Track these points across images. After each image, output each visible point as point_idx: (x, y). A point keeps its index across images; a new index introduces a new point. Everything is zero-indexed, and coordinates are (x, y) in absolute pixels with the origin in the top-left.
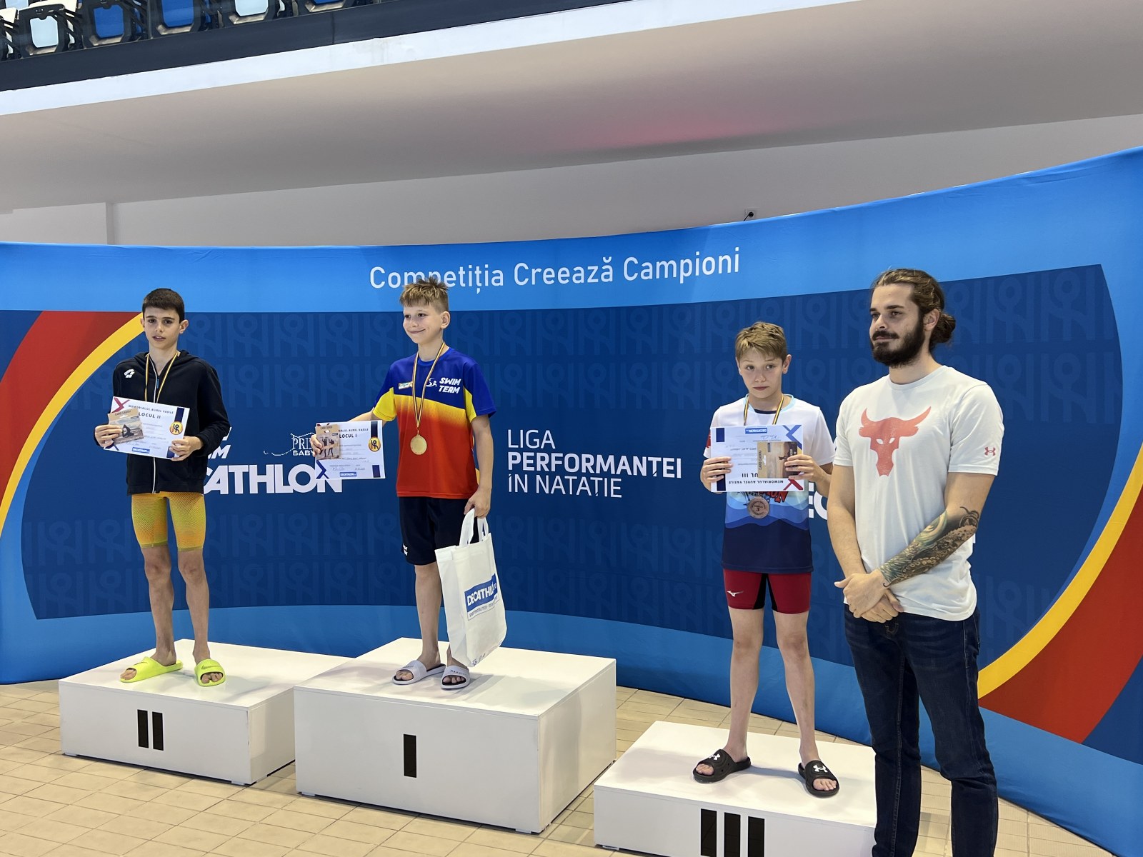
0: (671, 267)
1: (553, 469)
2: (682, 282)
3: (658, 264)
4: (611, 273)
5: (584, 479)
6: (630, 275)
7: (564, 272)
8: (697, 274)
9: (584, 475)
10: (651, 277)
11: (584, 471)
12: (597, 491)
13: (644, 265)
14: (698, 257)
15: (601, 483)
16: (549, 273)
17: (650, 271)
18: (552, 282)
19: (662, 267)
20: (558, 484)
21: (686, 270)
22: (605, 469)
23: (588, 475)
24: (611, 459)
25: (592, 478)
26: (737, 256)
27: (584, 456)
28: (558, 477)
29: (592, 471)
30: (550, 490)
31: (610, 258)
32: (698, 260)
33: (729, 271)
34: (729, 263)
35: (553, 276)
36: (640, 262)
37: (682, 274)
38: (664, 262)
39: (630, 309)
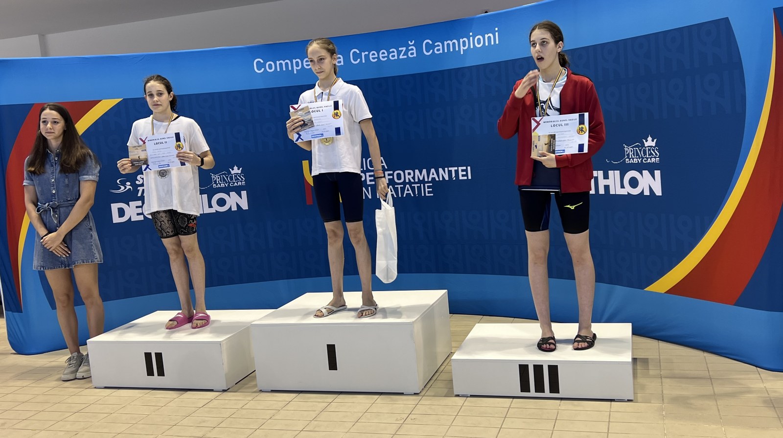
0: (454, 44)
2: (462, 53)
3: (446, 43)
4: (414, 51)
5: (408, 186)
6: (428, 51)
7: (383, 53)
8: (472, 47)
9: (407, 183)
10: (441, 51)
11: (407, 181)
12: (417, 193)
13: (436, 44)
14: (471, 36)
15: (419, 188)
16: (374, 54)
17: (441, 47)
18: (376, 60)
19: (448, 44)
21: (464, 46)
22: (421, 178)
23: (410, 183)
24: (424, 171)
25: (413, 185)
26: (497, 33)
27: (407, 172)
29: (412, 181)
31: (413, 41)
32: (471, 38)
33: (492, 43)
34: (492, 38)
35: (376, 56)
36: (434, 42)
37: (462, 48)
38: (449, 42)
39: (429, 74)
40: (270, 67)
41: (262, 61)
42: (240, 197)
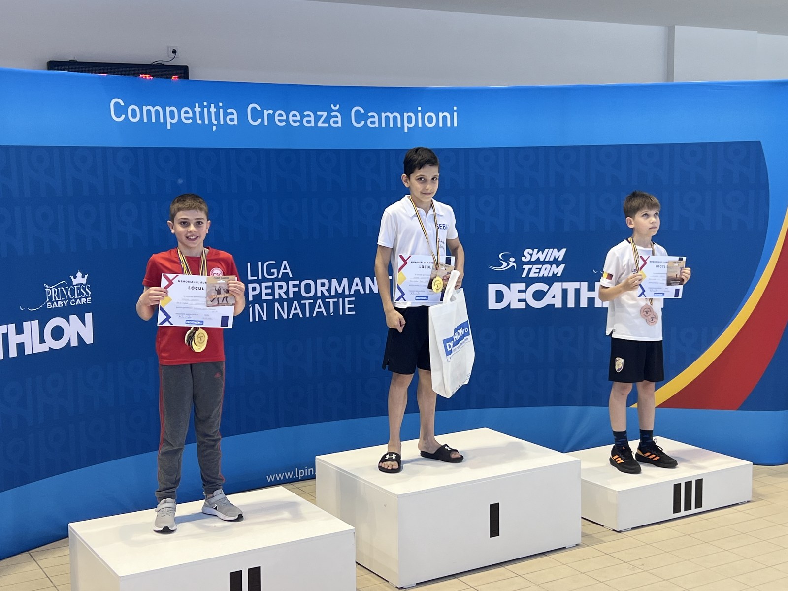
0: (395, 118)
1: (291, 296)
2: (406, 131)
3: (383, 115)
4: (339, 119)
5: (319, 301)
6: (358, 122)
7: (294, 115)
8: (420, 125)
9: (319, 298)
10: (377, 125)
11: (319, 294)
12: (332, 311)
13: (370, 114)
14: (420, 111)
15: (336, 304)
16: (280, 115)
17: (376, 119)
18: (284, 123)
19: (387, 118)
20: (296, 309)
21: (410, 121)
22: (340, 291)
23: (323, 297)
24: (345, 281)
25: (327, 300)
26: (455, 114)
27: (319, 282)
28: (295, 303)
29: (326, 294)
30: (288, 315)
31: (338, 106)
32: (420, 114)
33: (449, 125)
34: (449, 118)
35: (284, 118)
36: (367, 112)
37: (406, 124)
38: (388, 114)
39: (359, 152)
40: (134, 114)
41: (122, 104)
42: (84, 323)
